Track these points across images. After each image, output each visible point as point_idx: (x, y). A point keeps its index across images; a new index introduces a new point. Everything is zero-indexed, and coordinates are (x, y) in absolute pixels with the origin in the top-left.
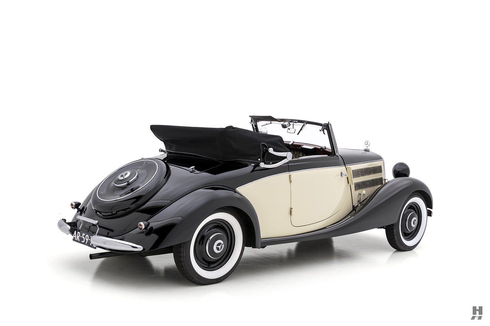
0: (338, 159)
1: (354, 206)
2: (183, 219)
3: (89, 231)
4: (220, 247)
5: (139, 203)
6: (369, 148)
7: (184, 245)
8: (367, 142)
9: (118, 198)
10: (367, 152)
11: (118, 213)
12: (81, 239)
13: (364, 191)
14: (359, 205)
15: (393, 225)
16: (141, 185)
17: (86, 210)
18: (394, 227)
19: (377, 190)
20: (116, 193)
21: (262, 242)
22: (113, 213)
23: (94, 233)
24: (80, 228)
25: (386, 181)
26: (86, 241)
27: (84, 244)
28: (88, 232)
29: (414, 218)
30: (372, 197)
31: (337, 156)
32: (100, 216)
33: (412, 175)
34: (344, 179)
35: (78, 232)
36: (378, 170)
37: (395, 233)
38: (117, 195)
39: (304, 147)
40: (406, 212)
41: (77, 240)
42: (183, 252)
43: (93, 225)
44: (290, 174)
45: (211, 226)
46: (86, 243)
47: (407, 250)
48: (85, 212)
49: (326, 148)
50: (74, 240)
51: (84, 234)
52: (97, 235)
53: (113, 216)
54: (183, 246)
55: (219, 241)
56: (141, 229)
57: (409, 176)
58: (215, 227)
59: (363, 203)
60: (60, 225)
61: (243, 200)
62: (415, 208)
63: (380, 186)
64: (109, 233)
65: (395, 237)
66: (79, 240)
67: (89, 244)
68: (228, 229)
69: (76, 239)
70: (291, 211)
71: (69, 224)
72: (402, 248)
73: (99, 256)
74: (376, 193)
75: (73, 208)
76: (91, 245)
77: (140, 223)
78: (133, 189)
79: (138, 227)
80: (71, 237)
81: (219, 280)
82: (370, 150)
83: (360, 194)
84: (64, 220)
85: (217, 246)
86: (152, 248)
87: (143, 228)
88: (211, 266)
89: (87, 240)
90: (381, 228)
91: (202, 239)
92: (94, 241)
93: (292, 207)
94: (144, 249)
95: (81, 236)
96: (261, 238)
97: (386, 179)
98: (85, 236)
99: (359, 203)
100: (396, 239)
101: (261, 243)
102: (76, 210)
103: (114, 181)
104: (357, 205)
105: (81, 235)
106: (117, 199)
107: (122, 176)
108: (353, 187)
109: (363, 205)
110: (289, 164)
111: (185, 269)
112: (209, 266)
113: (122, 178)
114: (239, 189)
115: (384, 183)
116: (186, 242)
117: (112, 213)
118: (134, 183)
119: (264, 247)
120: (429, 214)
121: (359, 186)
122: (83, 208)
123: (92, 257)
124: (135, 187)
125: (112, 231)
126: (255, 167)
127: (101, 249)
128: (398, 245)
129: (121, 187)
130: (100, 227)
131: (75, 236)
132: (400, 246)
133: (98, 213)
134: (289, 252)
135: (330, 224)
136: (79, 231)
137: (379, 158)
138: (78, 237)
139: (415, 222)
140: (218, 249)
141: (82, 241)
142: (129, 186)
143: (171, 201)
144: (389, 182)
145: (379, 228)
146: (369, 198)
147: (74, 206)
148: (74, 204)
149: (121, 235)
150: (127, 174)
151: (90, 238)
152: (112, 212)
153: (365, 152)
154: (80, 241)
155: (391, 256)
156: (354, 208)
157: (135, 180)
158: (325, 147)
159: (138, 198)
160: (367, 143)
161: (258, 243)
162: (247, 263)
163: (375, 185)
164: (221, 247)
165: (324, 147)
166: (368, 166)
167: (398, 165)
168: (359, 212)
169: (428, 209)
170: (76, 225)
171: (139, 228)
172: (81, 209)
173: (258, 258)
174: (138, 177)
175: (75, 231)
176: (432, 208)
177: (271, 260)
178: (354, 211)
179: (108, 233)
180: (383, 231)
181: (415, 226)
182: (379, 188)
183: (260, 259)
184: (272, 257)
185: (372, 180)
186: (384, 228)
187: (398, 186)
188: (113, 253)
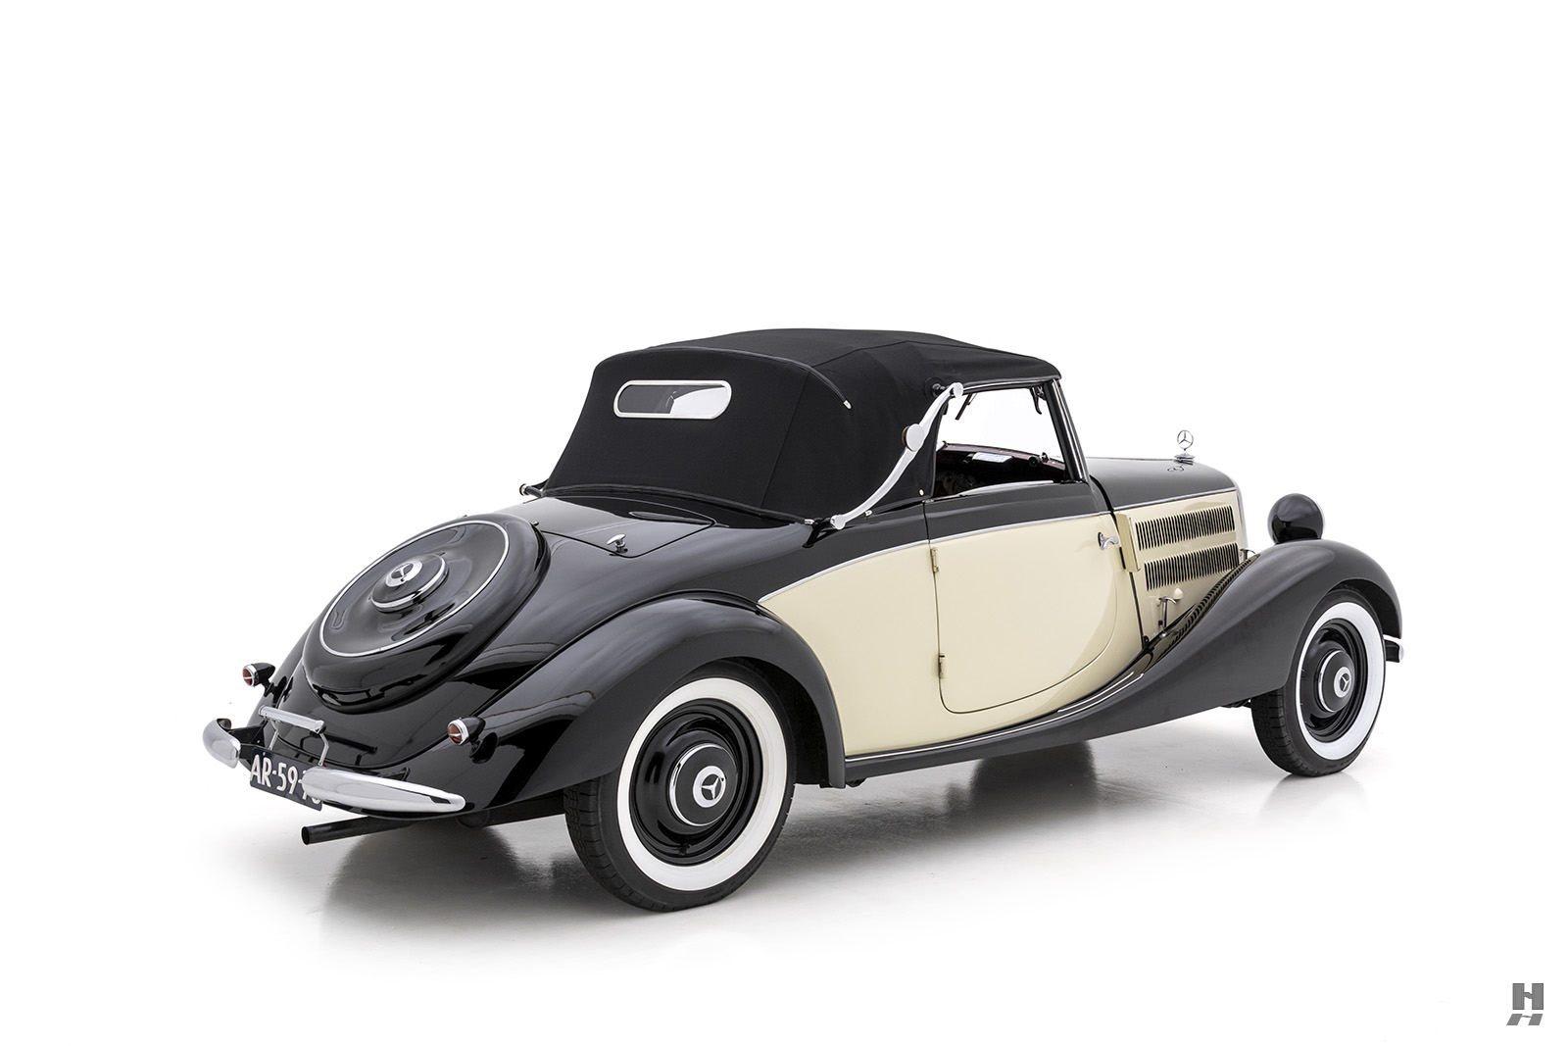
0: (1088, 492)
1: (1146, 638)
2: (594, 701)
3: (301, 755)
4: (712, 788)
5: (452, 660)
6: (1190, 452)
7: (597, 789)
8: (1182, 434)
9: (386, 644)
10: (1185, 466)
11: (387, 693)
12: (275, 780)
13: (1177, 591)
14: (1164, 635)
15: (1273, 695)
16: (456, 601)
17: (289, 688)
18: (1280, 703)
19: (1219, 584)
20: (382, 630)
21: (848, 766)
22: (373, 694)
23: (315, 761)
24: (271, 746)
25: (1250, 555)
26: (289, 785)
27: (284, 794)
28: (297, 756)
29: (1343, 670)
30: (1204, 609)
31: (1084, 482)
32: (330, 706)
33: (1330, 534)
34: (1110, 554)
35: (266, 760)
36: (1222, 520)
37: (1281, 720)
38: (385, 635)
39: (977, 456)
40: (1314, 651)
41: (263, 783)
42: (597, 811)
43: (313, 734)
44: (932, 546)
45: (681, 722)
46: (291, 792)
47: (1325, 771)
48: (286, 693)
49: (1046, 459)
50: (254, 783)
51: (282, 765)
52: (324, 765)
53: (372, 705)
54: (593, 792)
55: (711, 770)
56: (457, 740)
57: (1323, 537)
58: (695, 725)
59: (1177, 628)
60: (210, 739)
61: (784, 637)
62: (1344, 637)
63: (1228, 571)
64: (362, 758)
65: (1285, 734)
66: (269, 785)
67: (298, 796)
68: (737, 729)
69: (259, 782)
70: (939, 664)
71: (239, 734)
72: (1306, 766)
73: (332, 833)
74: (1218, 595)
75: (249, 682)
76: (304, 797)
77: (454, 722)
78: (430, 614)
79: (447, 736)
80: (242, 773)
81: (717, 892)
82: (1195, 460)
83: (1164, 600)
84: (222, 723)
85: (705, 787)
86: (497, 800)
87: (464, 739)
88: (688, 851)
89: (293, 782)
90: (1238, 704)
91: (653, 765)
92: (313, 785)
93: (942, 653)
94: (469, 806)
95: (274, 772)
96: (846, 755)
97: (1247, 551)
98: (285, 771)
99: (1162, 629)
100: (1286, 740)
101: (846, 769)
102: (261, 688)
103: (372, 593)
104: (1155, 635)
105: (275, 767)
106: (383, 649)
107: (396, 575)
108: (1140, 578)
109: (1176, 633)
110: (929, 515)
111: (604, 865)
112: (683, 850)
113: (397, 582)
114: (767, 602)
115: (1241, 560)
116: (604, 776)
117: (368, 694)
118: (435, 594)
119: (858, 783)
120: (1392, 653)
121: (1159, 575)
122: (284, 681)
123: (309, 835)
124: (438, 609)
125: (371, 750)
126: (816, 528)
127: (336, 809)
128: (1295, 756)
129: (392, 610)
130: (328, 737)
131: (256, 770)
132: (1301, 762)
133: (325, 696)
134: (953, 795)
135: (1072, 701)
136: (269, 755)
137: (1223, 483)
138: (266, 774)
139: (1346, 682)
140: (707, 794)
141: (279, 788)
142: (419, 605)
143: (557, 645)
144: (1258, 556)
145: (1229, 706)
146: (1193, 610)
147: (253, 677)
148: (253, 670)
149: (398, 764)
150: (411, 566)
151: (300, 776)
152: (367, 692)
153: (1180, 465)
154: (273, 787)
155: (1275, 795)
156: (1147, 645)
157: (438, 587)
158: (1044, 454)
159: (449, 641)
160: (1183, 437)
161: (836, 769)
162: (811, 834)
163: (1215, 571)
164: (716, 788)
165: (1040, 454)
166: (1188, 508)
167: (1284, 503)
168: (1162, 655)
169: (1386, 637)
170: (261, 736)
171: (453, 738)
172: (276, 685)
173: (846, 819)
174: (446, 576)
175: (257, 757)
176: (1399, 638)
177: (886, 822)
178: (1148, 656)
179: (359, 758)
180: (1244, 715)
181: (1346, 693)
182: (1225, 578)
183: (853, 821)
184: (893, 812)
185: (1204, 555)
186: (1248, 705)
187: (1289, 567)
188: (374, 821)
